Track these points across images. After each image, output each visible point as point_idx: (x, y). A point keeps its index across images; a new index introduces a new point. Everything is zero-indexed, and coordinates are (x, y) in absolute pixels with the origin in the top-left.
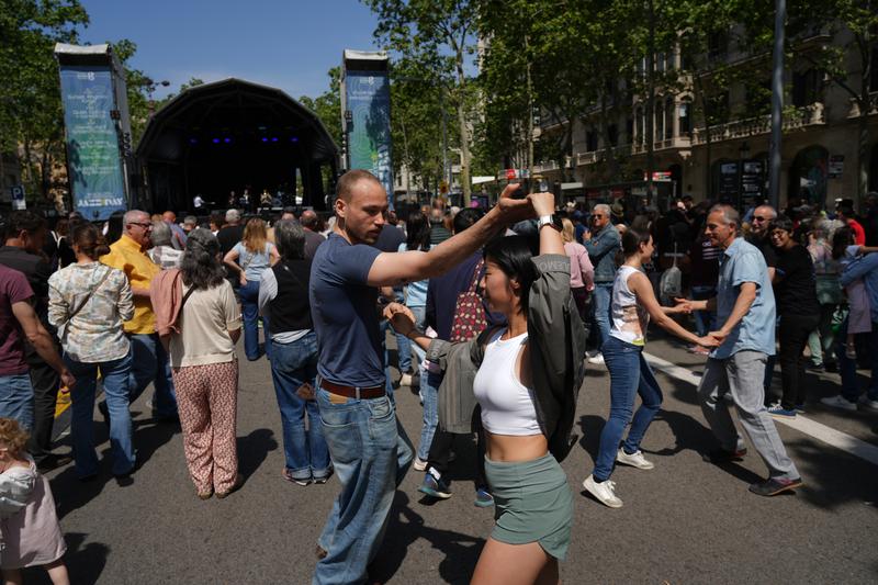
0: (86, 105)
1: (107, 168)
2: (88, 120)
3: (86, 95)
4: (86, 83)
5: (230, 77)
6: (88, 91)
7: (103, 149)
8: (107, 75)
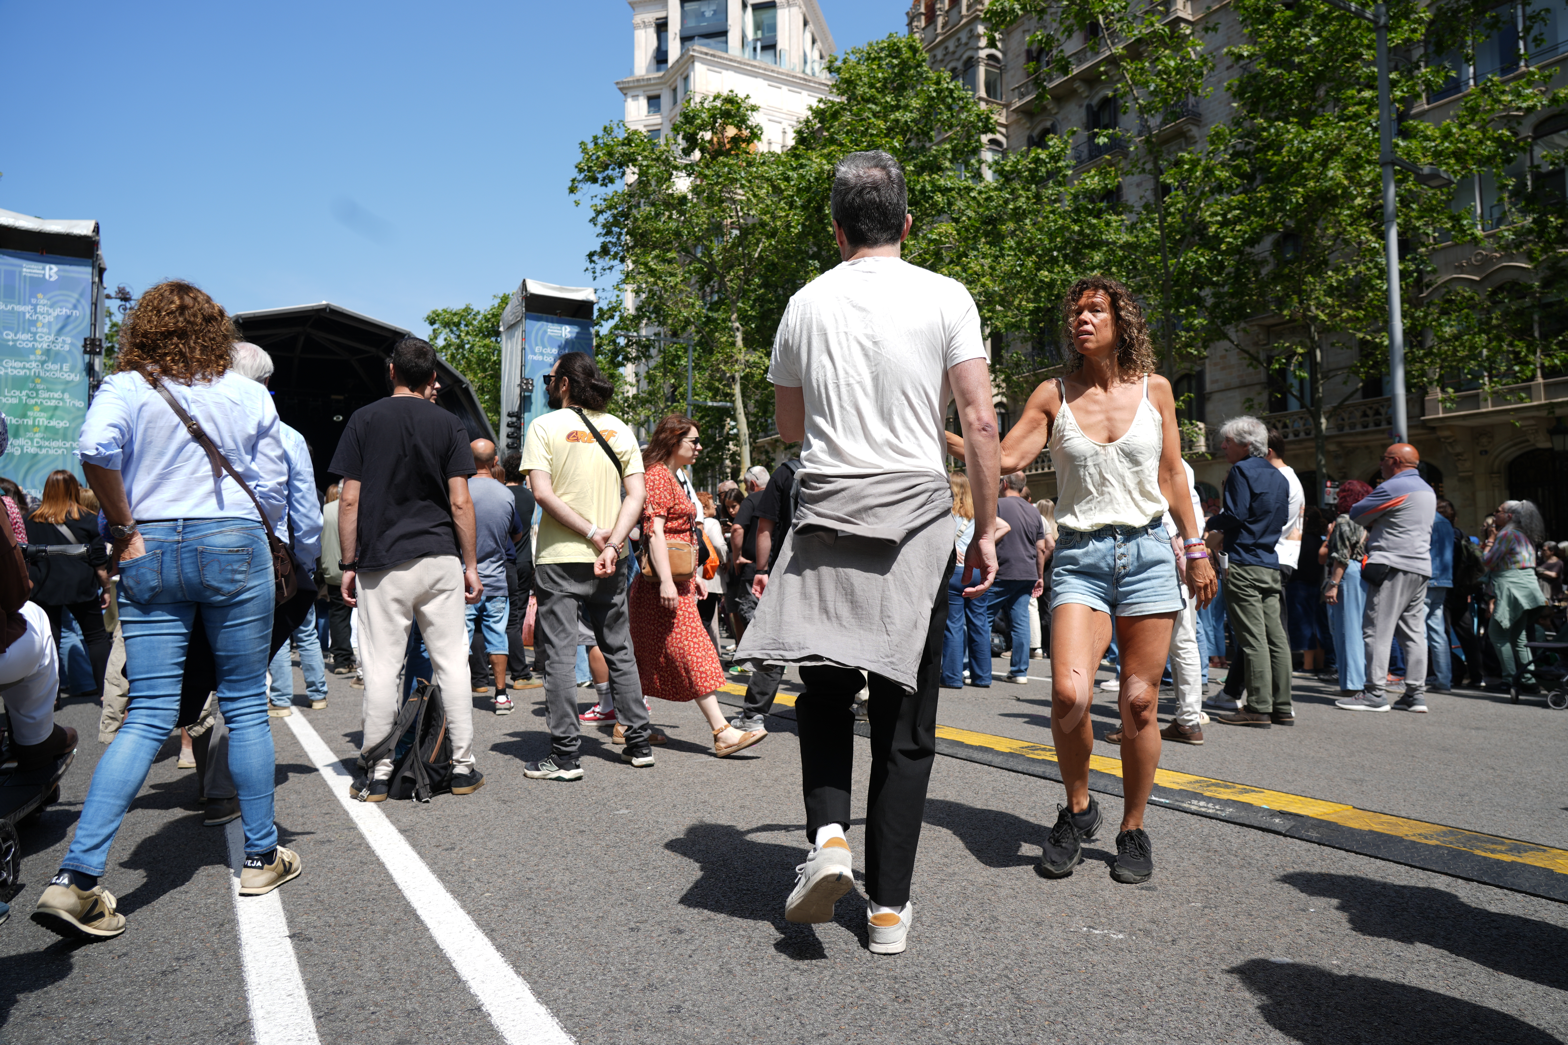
0: (33, 323)
1: (60, 443)
2: (33, 350)
3: (35, 306)
4: (38, 284)
5: (324, 302)
6: (41, 298)
7: (56, 408)
8: (83, 273)
